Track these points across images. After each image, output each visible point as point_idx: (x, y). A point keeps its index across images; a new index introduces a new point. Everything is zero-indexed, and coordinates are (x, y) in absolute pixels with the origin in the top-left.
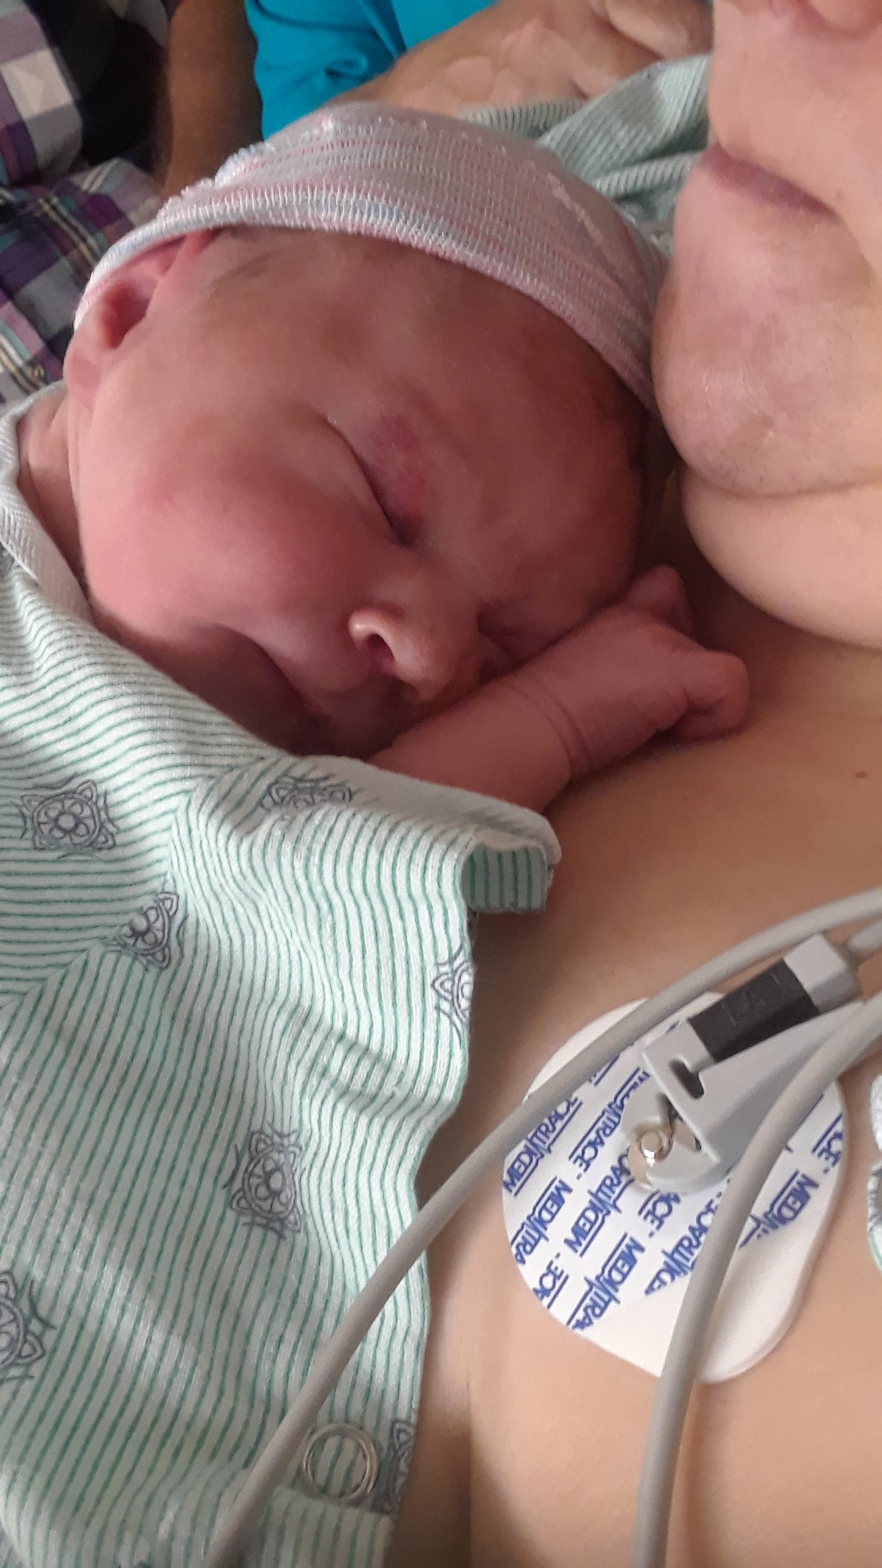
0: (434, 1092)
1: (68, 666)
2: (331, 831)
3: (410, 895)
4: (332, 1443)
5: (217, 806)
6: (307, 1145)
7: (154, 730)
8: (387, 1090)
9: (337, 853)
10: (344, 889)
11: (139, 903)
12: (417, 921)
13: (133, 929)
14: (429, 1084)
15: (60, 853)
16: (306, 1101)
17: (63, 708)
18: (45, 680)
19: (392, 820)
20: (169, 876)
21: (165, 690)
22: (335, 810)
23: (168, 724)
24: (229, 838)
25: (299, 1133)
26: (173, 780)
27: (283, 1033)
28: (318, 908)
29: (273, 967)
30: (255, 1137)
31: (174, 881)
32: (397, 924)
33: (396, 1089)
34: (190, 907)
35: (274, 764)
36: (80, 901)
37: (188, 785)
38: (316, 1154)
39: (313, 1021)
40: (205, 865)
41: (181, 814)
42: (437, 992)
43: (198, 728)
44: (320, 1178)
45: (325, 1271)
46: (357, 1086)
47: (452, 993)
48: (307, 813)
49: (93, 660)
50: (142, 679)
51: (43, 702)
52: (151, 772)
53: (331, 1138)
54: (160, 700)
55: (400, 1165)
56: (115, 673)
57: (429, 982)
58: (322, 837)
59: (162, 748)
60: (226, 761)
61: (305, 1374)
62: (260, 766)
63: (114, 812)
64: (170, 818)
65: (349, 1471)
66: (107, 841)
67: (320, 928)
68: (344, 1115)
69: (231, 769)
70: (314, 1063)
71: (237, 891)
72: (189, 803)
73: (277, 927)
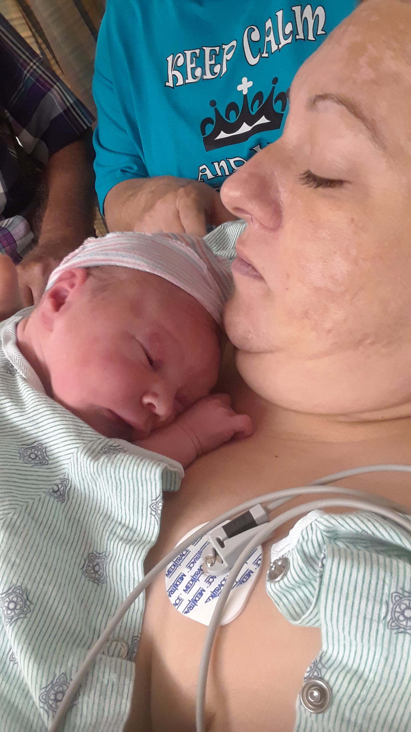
0: (149, 539)
1: (39, 407)
2: (123, 460)
3: (146, 480)
4: (114, 643)
5: (87, 452)
6: (108, 556)
7: (67, 428)
8: (134, 539)
9: (125, 467)
10: (126, 477)
11: (55, 482)
12: (147, 487)
13: (53, 490)
14: (147, 536)
15: (32, 465)
16: (109, 542)
17: (36, 420)
18: (30, 411)
19: (141, 458)
20: (66, 474)
21: (69, 416)
22: (123, 454)
23: (71, 427)
24: (90, 462)
25: (106, 552)
26: (73, 444)
27: (102, 522)
28: (117, 483)
29: (99, 502)
30: (91, 555)
31: (68, 475)
32: (140, 488)
33: (137, 538)
34: (73, 483)
35: (104, 440)
36: (37, 480)
37: (78, 445)
38: (112, 558)
39: (111, 518)
40: (81, 470)
41: (75, 454)
42: (151, 509)
43: (80, 428)
44: (113, 565)
45: (112, 594)
46: (125, 537)
47: (155, 509)
48: (115, 455)
49: (47, 406)
50: (62, 412)
51: (29, 418)
52: (66, 441)
53: (117, 553)
54: (68, 419)
55: (139, 558)
56: (54, 410)
57: (149, 505)
58: (120, 462)
59: (69, 434)
60: (90, 439)
61: (106, 623)
62: (99, 441)
63: (48, 454)
64: (71, 455)
65: (120, 651)
66: (45, 463)
67: (117, 489)
68: (122, 545)
69: (91, 441)
70: (112, 530)
71: (91, 478)
72: (78, 451)
73: (102, 489)
